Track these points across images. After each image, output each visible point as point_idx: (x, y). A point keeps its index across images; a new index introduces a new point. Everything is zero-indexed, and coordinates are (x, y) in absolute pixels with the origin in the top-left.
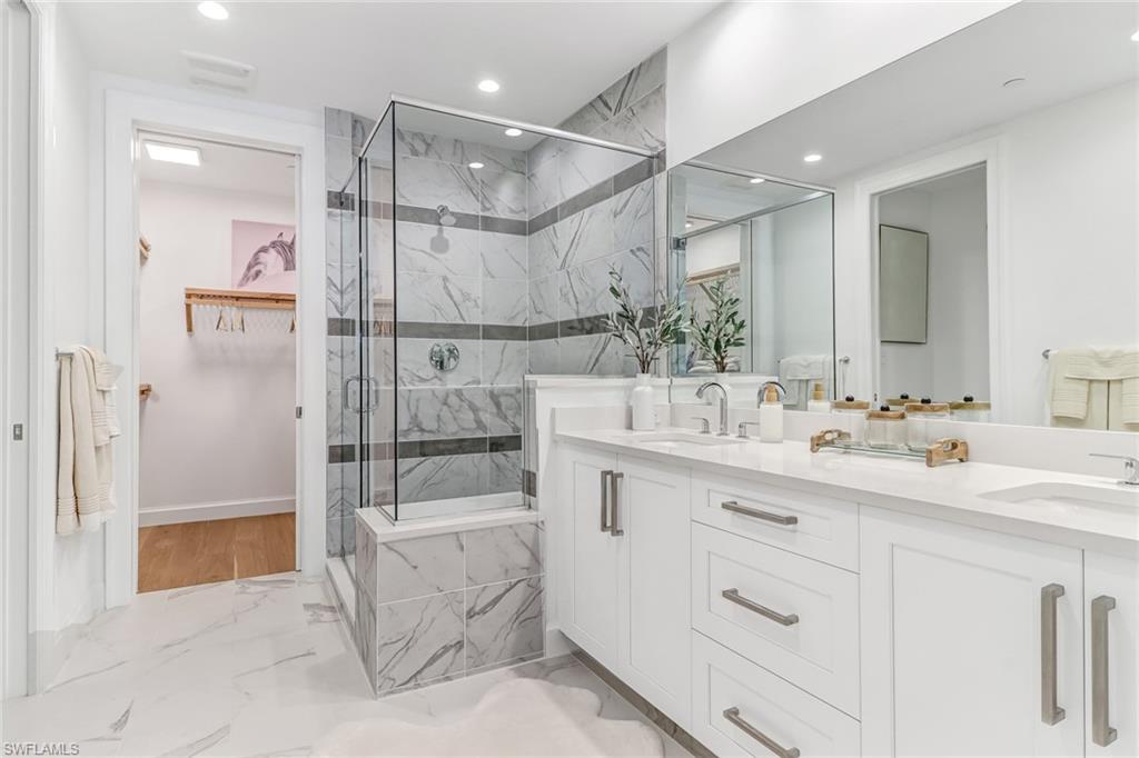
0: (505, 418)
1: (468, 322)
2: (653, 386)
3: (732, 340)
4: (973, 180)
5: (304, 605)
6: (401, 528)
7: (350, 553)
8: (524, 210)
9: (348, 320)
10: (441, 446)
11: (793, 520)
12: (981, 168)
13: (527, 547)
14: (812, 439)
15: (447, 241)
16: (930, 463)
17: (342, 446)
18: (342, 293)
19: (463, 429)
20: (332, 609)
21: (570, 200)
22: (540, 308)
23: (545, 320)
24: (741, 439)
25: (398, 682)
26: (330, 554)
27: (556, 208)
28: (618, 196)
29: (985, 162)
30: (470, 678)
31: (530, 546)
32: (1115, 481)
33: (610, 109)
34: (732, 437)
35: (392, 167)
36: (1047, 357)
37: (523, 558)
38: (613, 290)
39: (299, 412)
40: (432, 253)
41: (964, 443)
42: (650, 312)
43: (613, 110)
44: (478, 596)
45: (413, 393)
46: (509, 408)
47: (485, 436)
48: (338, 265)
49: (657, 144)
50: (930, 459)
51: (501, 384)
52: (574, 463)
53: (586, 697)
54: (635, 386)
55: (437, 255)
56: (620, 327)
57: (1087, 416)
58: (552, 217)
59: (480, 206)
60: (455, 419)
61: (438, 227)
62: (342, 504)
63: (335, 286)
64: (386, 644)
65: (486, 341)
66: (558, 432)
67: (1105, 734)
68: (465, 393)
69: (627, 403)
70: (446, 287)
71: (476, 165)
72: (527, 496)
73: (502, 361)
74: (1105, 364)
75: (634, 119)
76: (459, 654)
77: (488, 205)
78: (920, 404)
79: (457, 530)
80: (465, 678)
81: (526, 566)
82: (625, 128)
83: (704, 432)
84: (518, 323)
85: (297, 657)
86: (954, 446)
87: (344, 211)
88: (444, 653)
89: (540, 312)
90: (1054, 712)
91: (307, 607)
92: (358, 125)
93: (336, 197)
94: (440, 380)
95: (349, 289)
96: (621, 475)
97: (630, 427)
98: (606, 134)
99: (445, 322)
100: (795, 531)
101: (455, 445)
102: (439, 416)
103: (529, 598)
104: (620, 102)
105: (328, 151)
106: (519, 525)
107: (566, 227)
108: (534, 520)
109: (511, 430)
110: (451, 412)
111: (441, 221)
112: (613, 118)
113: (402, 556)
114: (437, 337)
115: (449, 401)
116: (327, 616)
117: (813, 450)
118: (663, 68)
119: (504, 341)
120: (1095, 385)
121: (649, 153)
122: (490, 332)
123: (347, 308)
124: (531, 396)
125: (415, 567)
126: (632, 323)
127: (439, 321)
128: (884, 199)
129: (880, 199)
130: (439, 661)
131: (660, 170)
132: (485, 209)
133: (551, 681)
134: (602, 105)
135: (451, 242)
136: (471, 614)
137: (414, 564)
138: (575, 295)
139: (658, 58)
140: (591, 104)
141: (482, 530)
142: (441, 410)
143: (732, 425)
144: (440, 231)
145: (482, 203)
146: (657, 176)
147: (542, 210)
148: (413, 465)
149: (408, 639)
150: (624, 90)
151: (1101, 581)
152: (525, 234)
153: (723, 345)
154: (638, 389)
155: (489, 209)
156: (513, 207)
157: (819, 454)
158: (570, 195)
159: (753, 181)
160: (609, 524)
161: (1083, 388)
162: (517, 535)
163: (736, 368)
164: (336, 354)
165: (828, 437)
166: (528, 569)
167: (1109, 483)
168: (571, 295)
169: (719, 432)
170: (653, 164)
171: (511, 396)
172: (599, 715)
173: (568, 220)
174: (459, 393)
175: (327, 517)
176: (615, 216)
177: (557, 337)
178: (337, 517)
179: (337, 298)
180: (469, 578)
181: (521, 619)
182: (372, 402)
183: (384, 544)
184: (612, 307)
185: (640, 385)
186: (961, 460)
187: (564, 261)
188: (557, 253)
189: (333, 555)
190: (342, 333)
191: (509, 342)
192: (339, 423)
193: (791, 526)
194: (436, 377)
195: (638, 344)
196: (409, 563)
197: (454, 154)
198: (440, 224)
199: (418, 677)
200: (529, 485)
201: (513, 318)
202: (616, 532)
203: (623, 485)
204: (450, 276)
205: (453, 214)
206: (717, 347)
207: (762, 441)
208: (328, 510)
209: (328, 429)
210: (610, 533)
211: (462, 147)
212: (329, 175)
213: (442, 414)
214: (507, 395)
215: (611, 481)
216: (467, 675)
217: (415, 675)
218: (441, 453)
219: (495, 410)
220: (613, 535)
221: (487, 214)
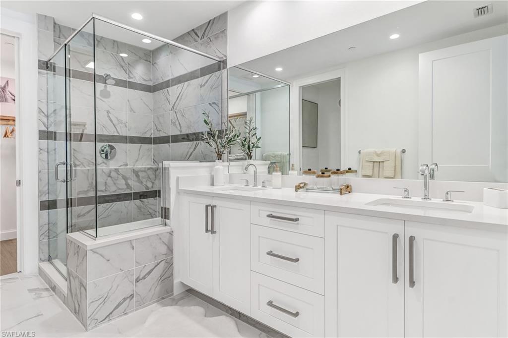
0: (142, 183)
1: (121, 135)
2: (223, 166)
3: (255, 145)
4: (335, 84)
5: (28, 290)
6: (99, 241)
7: (54, 259)
8: (151, 80)
9: (51, 132)
10: (107, 198)
11: (297, 220)
12: (339, 79)
13: (165, 244)
14: (296, 187)
15: (109, 92)
16: (341, 194)
17: (48, 201)
18: (47, 117)
19: (119, 189)
20: (47, 289)
21: (177, 77)
22: (160, 128)
23: (162, 134)
24: (263, 188)
25: (99, 321)
26: (41, 260)
27: (169, 80)
28: (203, 78)
29: (340, 78)
30: (137, 311)
31: (167, 244)
32: (401, 197)
33: (199, 37)
34: (260, 187)
35: (93, 55)
36: (360, 153)
37: (164, 249)
38: (205, 121)
39: (19, 183)
40: (102, 99)
41: (350, 186)
42: (220, 132)
43: (200, 37)
44: (141, 271)
45: (90, 171)
46: (143, 178)
47: (131, 192)
48: (45, 101)
49: (223, 56)
50: (341, 192)
51: (139, 166)
52: (189, 202)
53: (198, 310)
54: (215, 166)
55: (104, 99)
56: (208, 139)
57: (372, 175)
58: (167, 84)
59: (127, 76)
60: (115, 184)
61: (104, 85)
62: (49, 232)
63: (44, 113)
64: (93, 302)
65: (131, 144)
66: (180, 188)
67: (412, 283)
68: (120, 171)
69: (211, 173)
70: (108, 116)
71: (124, 55)
72: (164, 220)
73: (139, 154)
74: (378, 155)
75: (211, 43)
76: (132, 300)
77: (132, 76)
78: (336, 171)
79: (130, 239)
80: (135, 312)
81: (165, 253)
82: (206, 47)
83: (247, 186)
84: (148, 135)
85: (32, 318)
86: (348, 187)
87: (49, 72)
88: (124, 301)
89: (160, 131)
90: (396, 279)
91: (30, 291)
92: (57, 27)
93: (44, 64)
94: (106, 164)
95: (52, 115)
96: (216, 206)
97: (212, 184)
98: (196, 48)
99: (109, 134)
100: (298, 224)
101: (116, 197)
102: (106, 183)
103: (166, 268)
104: (204, 34)
105: (39, 37)
106: (161, 234)
107: (174, 90)
108: (169, 231)
109: (145, 189)
110: (113, 180)
111: (107, 82)
112: (199, 41)
113: (101, 255)
114: (104, 142)
115: (111, 175)
116: (45, 294)
117: (296, 191)
118: (226, 22)
119: (140, 145)
120: (375, 163)
121: (219, 60)
122: (133, 140)
123: (51, 125)
124: (166, 171)
125: (108, 260)
126: (214, 137)
127: (104, 134)
128: (304, 89)
129: (303, 89)
130: (121, 306)
131: (224, 68)
132: (130, 77)
133: (180, 305)
134: (194, 34)
135: (111, 93)
136: (137, 281)
137: (108, 259)
138: (179, 124)
139: (223, 17)
140: (188, 32)
141: (143, 238)
142: (107, 180)
143: (260, 181)
144: (105, 87)
145: (128, 75)
146: (223, 71)
147: (161, 81)
148: (89, 209)
149: (104, 297)
150: (206, 29)
151: (411, 231)
152: (151, 92)
153: (251, 148)
154: (216, 167)
155: (132, 78)
156: (144, 78)
157: (298, 192)
158: (176, 74)
159: (254, 76)
160: (209, 228)
161: (371, 164)
162: (160, 239)
163: (244, 158)
164: (44, 150)
165: (302, 185)
166: (165, 254)
167: (399, 198)
168: (177, 123)
169: (253, 185)
170: (221, 65)
171: (145, 171)
172: (205, 316)
173: (176, 86)
174: (117, 170)
175: (39, 240)
176: (201, 87)
177: (169, 143)
178: (46, 240)
179: (45, 120)
180: (137, 262)
181: (162, 279)
182: (73, 176)
183: (91, 250)
184: (205, 129)
185: (217, 165)
186: (349, 192)
187: (174, 106)
188: (169, 102)
189: (43, 261)
190: (48, 138)
191: (143, 145)
192: (47, 187)
193: (296, 222)
194: (104, 162)
195: (216, 147)
196: (105, 259)
197: (113, 48)
198: (106, 83)
199: (110, 316)
200: (165, 214)
201: (145, 133)
202: (213, 232)
203: (216, 211)
204: (110, 111)
205: (113, 79)
206: (249, 148)
207: (273, 188)
208: (40, 236)
209: (39, 192)
210: (210, 233)
211: (117, 45)
212: (39, 51)
213: (107, 182)
214: (142, 171)
215: (210, 210)
216: (136, 310)
217: (108, 316)
218: (107, 202)
219: (136, 179)
220: (212, 233)
221: (131, 80)
